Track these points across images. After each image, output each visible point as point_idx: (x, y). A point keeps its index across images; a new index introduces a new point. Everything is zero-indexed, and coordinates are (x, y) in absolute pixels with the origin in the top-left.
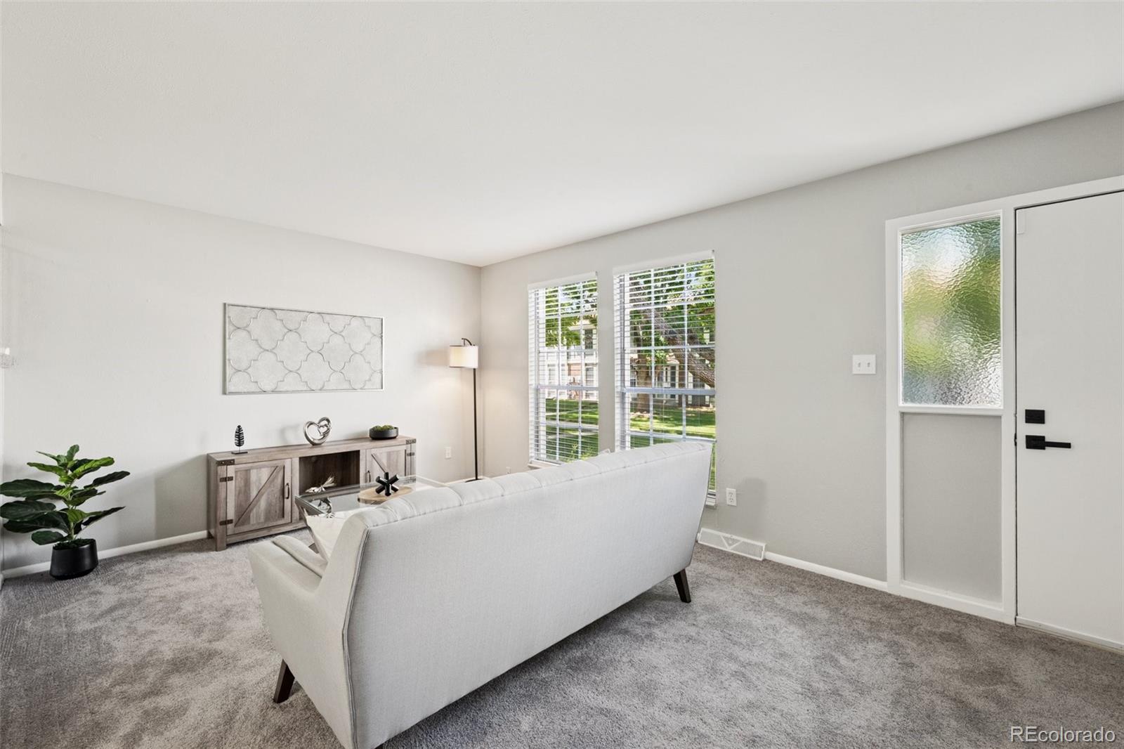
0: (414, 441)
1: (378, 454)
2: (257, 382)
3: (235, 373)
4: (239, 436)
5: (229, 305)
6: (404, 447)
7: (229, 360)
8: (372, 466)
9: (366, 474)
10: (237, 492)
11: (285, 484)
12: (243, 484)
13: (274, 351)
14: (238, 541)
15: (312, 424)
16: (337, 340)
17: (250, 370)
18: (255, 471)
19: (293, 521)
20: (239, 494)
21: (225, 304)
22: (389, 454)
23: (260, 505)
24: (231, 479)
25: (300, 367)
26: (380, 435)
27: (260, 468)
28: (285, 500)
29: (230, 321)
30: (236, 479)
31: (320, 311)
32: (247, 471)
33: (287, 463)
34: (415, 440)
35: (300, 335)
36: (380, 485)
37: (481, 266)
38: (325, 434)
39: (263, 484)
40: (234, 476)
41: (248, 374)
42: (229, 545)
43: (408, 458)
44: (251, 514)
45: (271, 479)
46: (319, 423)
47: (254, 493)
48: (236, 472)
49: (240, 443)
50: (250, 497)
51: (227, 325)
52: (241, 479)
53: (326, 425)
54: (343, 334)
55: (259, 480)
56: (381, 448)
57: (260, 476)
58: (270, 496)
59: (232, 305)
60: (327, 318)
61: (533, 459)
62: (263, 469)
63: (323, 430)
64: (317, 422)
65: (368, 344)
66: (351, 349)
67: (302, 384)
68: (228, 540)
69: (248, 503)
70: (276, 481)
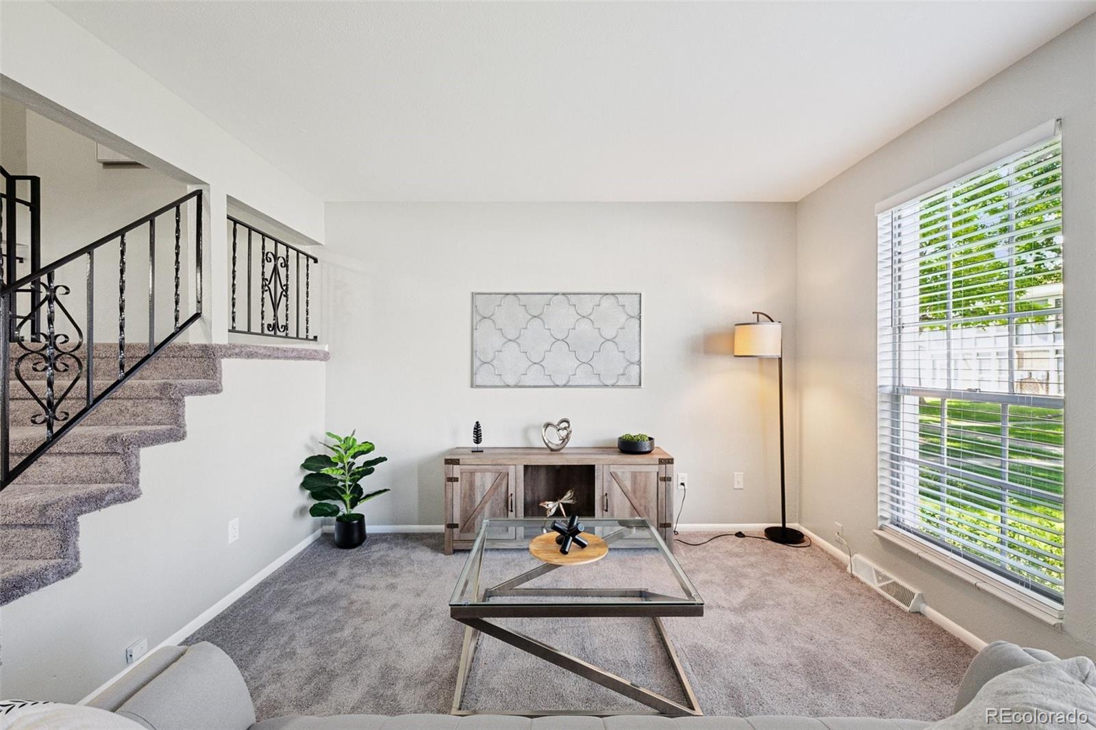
0: (670, 461)
1: (619, 474)
2: (500, 375)
3: (482, 365)
4: (477, 432)
5: (476, 294)
6: (656, 468)
7: (476, 351)
8: (610, 488)
9: (603, 497)
10: (463, 495)
11: (509, 494)
12: (468, 486)
13: (517, 340)
14: (464, 548)
15: (547, 425)
16: (585, 325)
17: (495, 362)
18: (479, 474)
19: (517, 539)
20: (464, 498)
21: (473, 293)
22: (634, 476)
23: (484, 512)
24: (456, 480)
25: (544, 358)
26: (629, 447)
27: (484, 472)
28: (510, 513)
29: (477, 310)
30: (461, 481)
31: (565, 291)
32: (472, 473)
33: (511, 470)
34: (672, 459)
35: (543, 321)
36: (559, 534)
37: (797, 201)
38: (565, 440)
39: (487, 491)
40: (459, 477)
41: (493, 365)
42: (456, 551)
43: (662, 484)
44: (476, 522)
45: (495, 487)
46: (558, 425)
47: (478, 499)
48: (461, 473)
49: (478, 440)
50: (475, 502)
51: (475, 313)
52: (467, 481)
53: (565, 428)
54: (591, 317)
55: (483, 485)
56: (628, 466)
57: (485, 481)
58: (494, 505)
59: (479, 294)
60: (573, 299)
61: (887, 523)
62: (486, 473)
63: (563, 433)
64: (556, 423)
65: (622, 328)
66: (601, 335)
67: (546, 377)
68: (454, 544)
69: (473, 509)
70: (499, 489)
